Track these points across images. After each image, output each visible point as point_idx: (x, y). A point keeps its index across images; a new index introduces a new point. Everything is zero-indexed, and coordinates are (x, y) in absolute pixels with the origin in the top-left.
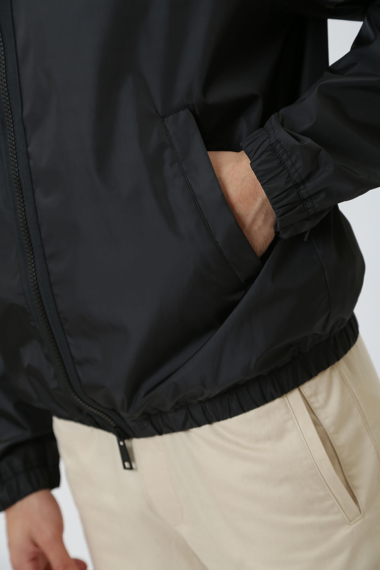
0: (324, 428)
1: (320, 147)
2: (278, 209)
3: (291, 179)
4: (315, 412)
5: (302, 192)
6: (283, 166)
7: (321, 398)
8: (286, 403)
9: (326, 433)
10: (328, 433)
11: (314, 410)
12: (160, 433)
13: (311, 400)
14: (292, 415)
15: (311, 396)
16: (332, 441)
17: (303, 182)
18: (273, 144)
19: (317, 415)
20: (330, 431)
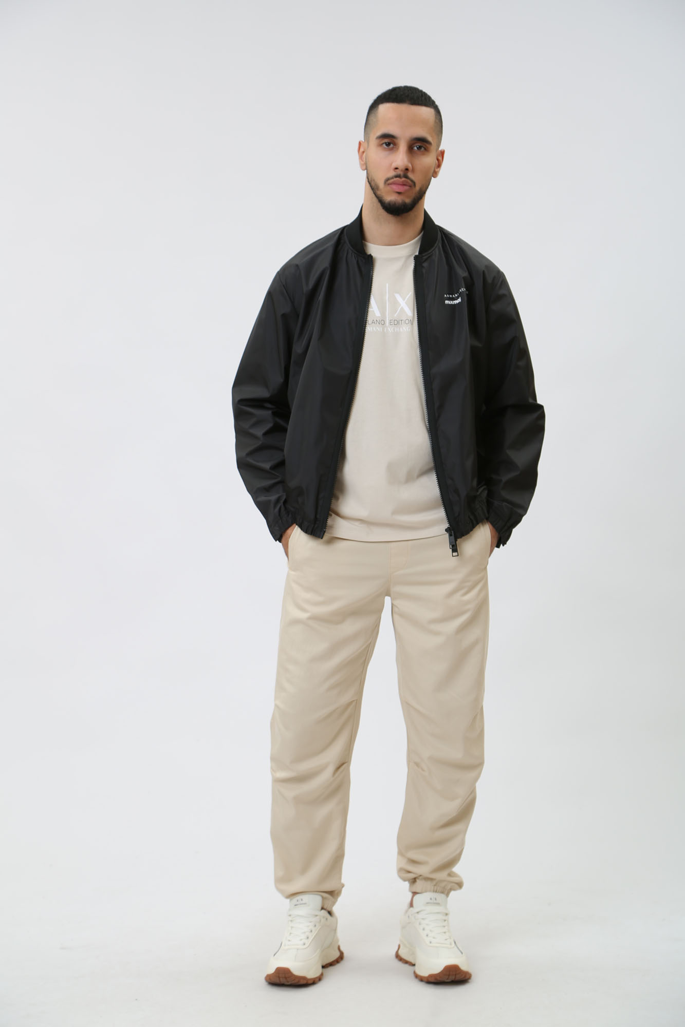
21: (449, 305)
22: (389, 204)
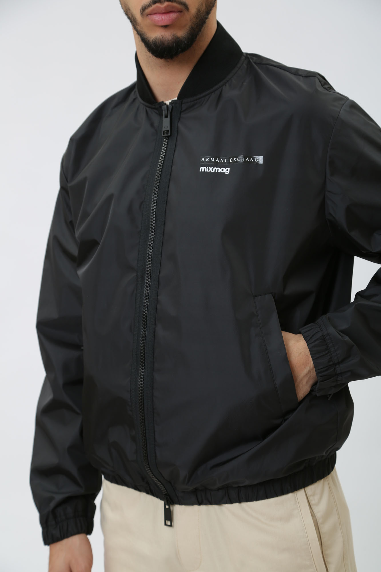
0: (316, 519)
1: (354, 344)
2: (320, 377)
3: (332, 360)
4: (312, 507)
5: (337, 369)
6: (328, 350)
7: (317, 498)
8: (295, 497)
9: (317, 522)
10: (318, 523)
11: (311, 505)
12: (200, 504)
13: (311, 499)
14: (298, 506)
15: (311, 496)
16: (320, 528)
17: (339, 363)
18: (325, 335)
19: (313, 509)
20: (320, 521)
21: (205, 173)
22: (155, 43)
